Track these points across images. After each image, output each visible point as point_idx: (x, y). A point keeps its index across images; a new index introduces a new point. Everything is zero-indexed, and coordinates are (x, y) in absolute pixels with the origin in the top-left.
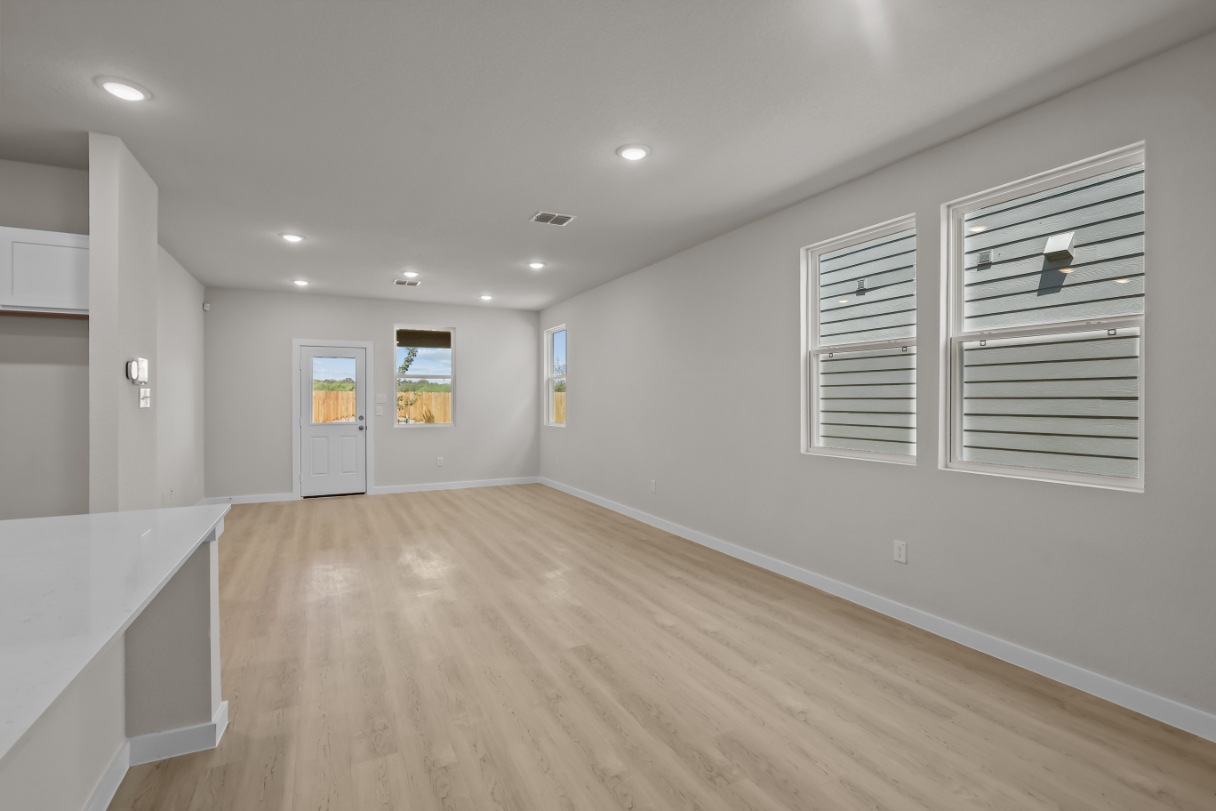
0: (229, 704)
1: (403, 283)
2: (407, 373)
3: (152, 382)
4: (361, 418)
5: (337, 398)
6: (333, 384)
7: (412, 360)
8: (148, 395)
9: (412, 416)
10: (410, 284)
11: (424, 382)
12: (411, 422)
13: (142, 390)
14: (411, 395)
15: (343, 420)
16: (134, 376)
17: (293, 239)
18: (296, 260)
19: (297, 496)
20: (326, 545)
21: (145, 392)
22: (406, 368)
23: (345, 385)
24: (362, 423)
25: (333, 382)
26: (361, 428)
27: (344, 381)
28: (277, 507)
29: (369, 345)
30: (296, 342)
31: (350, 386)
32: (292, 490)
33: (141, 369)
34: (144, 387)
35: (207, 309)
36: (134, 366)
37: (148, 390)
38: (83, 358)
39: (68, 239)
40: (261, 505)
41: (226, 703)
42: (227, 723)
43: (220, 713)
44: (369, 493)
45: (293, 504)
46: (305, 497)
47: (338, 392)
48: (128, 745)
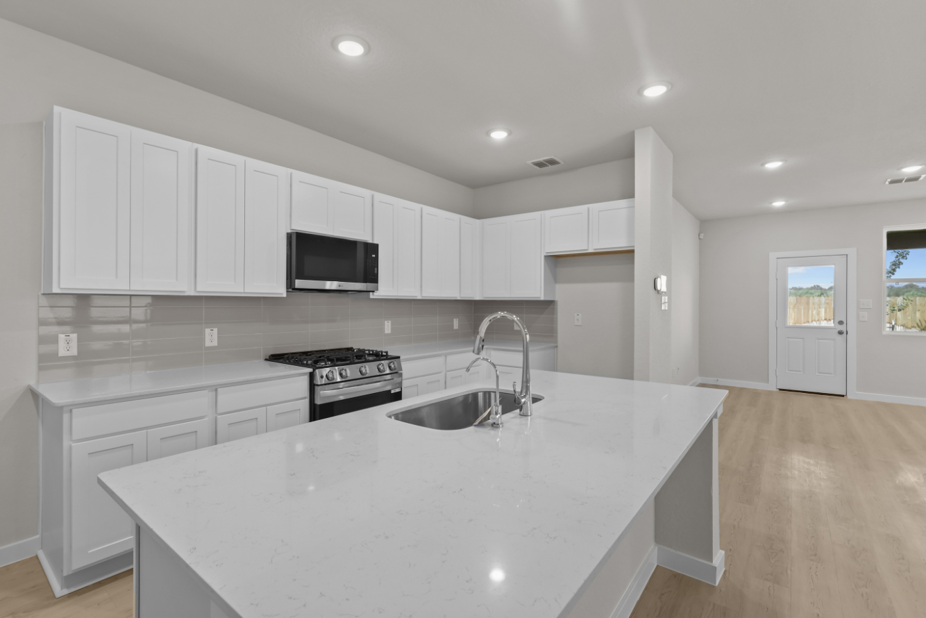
0: (726, 553)
1: (899, 181)
2: (893, 277)
3: (668, 293)
4: (841, 323)
5: (808, 303)
6: (800, 291)
7: (901, 263)
8: (667, 301)
9: (900, 322)
10: (909, 180)
11: (912, 286)
12: (898, 329)
13: (663, 298)
14: (900, 300)
15: (815, 324)
16: (659, 288)
17: (773, 165)
18: (776, 183)
19: (772, 386)
20: (805, 439)
21: (665, 299)
22: (892, 272)
23: (813, 291)
24: (842, 328)
25: (800, 289)
26: (840, 333)
27: (812, 288)
28: (756, 394)
29: (852, 252)
30: (773, 256)
31: (819, 292)
32: (768, 382)
33: (662, 284)
34: (665, 296)
35: (701, 237)
36: (659, 281)
37: (667, 297)
38: (630, 278)
39: (623, 203)
40: (742, 389)
41: (723, 552)
42: (724, 569)
43: (719, 557)
44: (849, 396)
45: (770, 393)
46: (780, 390)
47: (808, 298)
48: (657, 548)
